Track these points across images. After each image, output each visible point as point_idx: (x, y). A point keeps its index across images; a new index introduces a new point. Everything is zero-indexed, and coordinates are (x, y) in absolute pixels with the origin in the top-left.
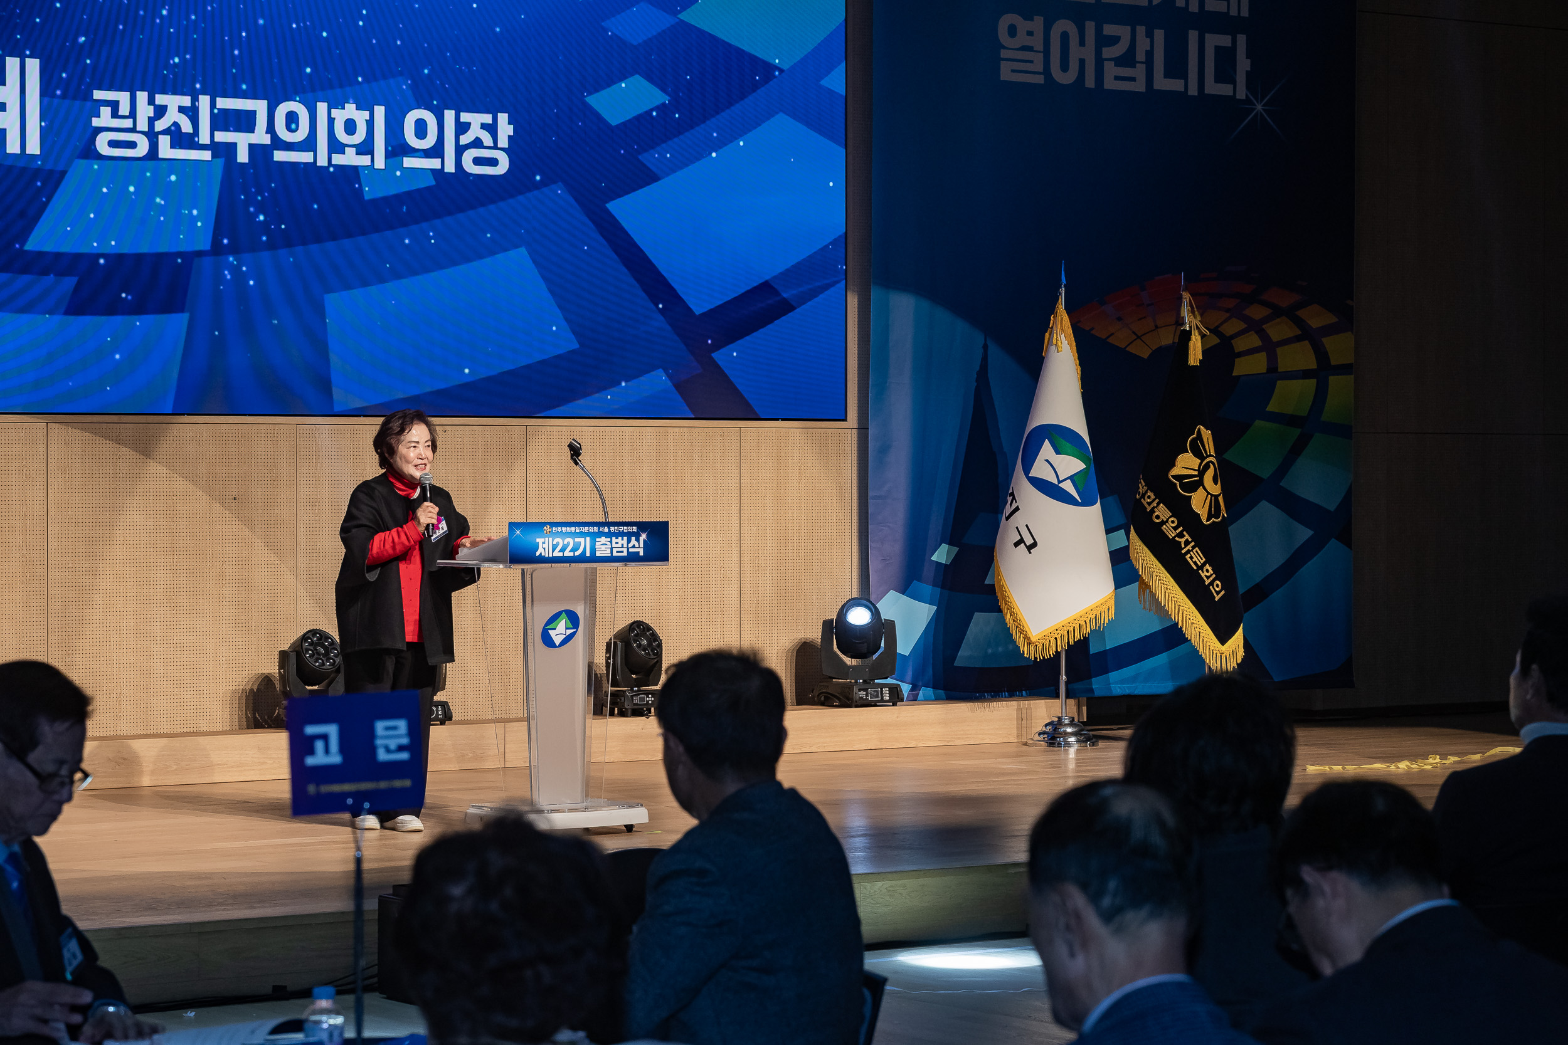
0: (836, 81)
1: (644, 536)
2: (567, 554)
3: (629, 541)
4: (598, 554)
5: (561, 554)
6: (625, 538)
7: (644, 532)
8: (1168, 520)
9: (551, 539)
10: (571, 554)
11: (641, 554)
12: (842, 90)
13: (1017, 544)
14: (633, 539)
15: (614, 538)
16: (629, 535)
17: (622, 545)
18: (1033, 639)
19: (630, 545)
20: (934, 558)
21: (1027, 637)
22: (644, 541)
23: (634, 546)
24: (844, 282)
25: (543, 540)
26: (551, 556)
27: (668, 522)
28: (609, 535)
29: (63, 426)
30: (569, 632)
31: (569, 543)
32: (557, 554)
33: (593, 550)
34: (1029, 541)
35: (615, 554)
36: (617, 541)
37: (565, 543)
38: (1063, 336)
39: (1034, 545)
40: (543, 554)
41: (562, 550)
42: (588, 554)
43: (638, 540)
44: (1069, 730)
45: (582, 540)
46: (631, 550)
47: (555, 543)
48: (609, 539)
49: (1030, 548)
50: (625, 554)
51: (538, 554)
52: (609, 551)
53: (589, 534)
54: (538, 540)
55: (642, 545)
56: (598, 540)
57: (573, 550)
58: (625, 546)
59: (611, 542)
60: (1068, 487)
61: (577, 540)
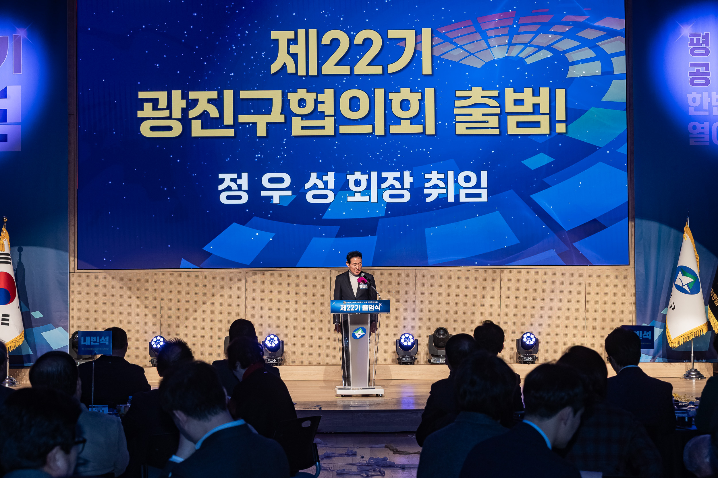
0: (623, 150)
1: (380, 304)
2: (352, 310)
3: (375, 306)
4: (363, 310)
5: (350, 310)
6: (373, 305)
7: (380, 303)
8: (716, 299)
9: (346, 305)
10: (354, 310)
11: (379, 310)
12: (626, 153)
13: (670, 308)
14: (376, 305)
15: (369, 305)
16: (375, 304)
17: (372, 307)
18: (672, 341)
19: (375, 307)
20: (662, 312)
21: (671, 341)
22: (381, 306)
23: (377, 308)
24: (627, 218)
25: (343, 306)
26: (346, 310)
27: (389, 300)
28: (367, 304)
29: (336, 271)
30: (362, 334)
31: (352, 307)
32: (348, 310)
33: (361, 309)
34: (673, 307)
35: (369, 310)
36: (370, 306)
37: (351, 306)
38: (687, 235)
39: (674, 308)
40: (343, 310)
41: (350, 309)
42: (359, 310)
43: (378, 306)
44: (694, 373)
45: (357, 306)
46: (375, 309)
47: (347, 306)
48: (367, 305)
49: (673, 309)
50: (373, 310)
51: (341, 310)
52: (367, 309)
53: (360, 304)
54: (342, 306)
55: (380, 307)
56: (363, 305)
57: (354, 309)
58: (373, 307)
59: (368, 306)
60: (686, 288)
61: (355, 306)
